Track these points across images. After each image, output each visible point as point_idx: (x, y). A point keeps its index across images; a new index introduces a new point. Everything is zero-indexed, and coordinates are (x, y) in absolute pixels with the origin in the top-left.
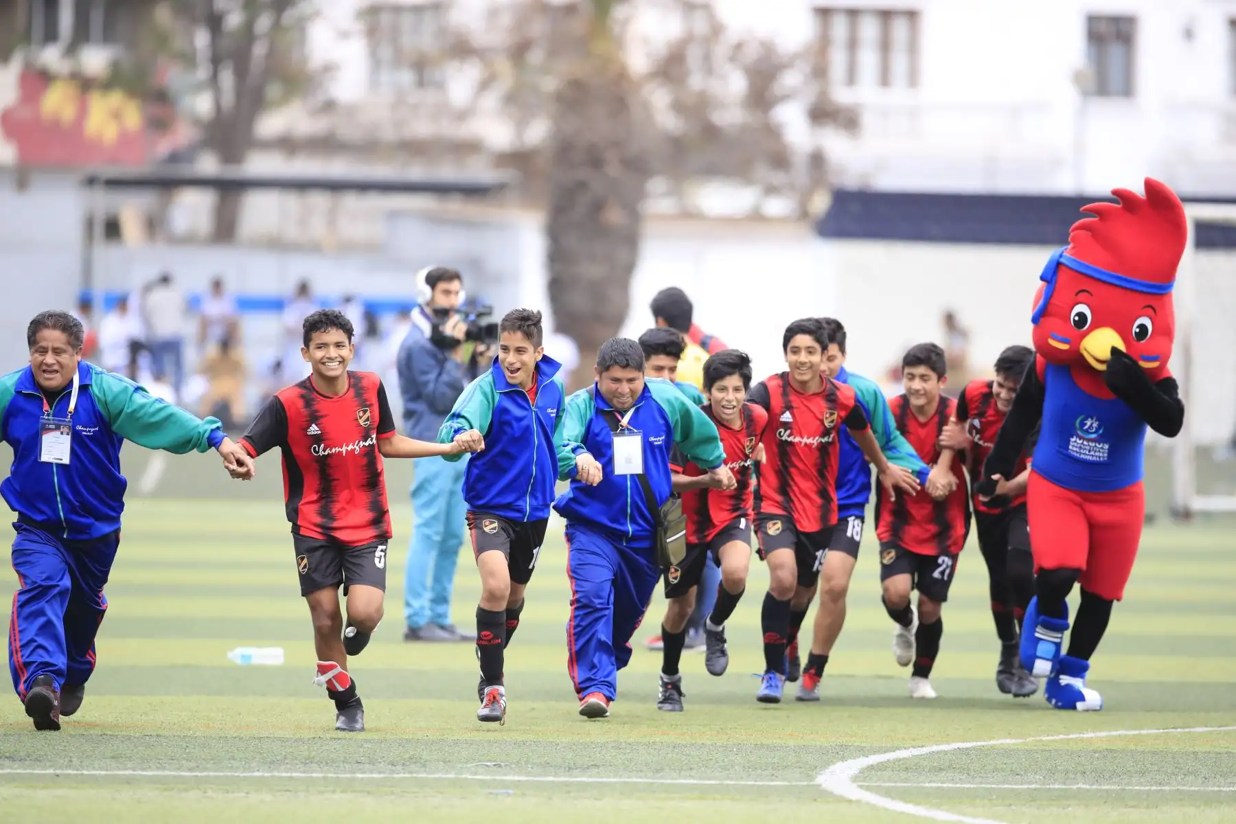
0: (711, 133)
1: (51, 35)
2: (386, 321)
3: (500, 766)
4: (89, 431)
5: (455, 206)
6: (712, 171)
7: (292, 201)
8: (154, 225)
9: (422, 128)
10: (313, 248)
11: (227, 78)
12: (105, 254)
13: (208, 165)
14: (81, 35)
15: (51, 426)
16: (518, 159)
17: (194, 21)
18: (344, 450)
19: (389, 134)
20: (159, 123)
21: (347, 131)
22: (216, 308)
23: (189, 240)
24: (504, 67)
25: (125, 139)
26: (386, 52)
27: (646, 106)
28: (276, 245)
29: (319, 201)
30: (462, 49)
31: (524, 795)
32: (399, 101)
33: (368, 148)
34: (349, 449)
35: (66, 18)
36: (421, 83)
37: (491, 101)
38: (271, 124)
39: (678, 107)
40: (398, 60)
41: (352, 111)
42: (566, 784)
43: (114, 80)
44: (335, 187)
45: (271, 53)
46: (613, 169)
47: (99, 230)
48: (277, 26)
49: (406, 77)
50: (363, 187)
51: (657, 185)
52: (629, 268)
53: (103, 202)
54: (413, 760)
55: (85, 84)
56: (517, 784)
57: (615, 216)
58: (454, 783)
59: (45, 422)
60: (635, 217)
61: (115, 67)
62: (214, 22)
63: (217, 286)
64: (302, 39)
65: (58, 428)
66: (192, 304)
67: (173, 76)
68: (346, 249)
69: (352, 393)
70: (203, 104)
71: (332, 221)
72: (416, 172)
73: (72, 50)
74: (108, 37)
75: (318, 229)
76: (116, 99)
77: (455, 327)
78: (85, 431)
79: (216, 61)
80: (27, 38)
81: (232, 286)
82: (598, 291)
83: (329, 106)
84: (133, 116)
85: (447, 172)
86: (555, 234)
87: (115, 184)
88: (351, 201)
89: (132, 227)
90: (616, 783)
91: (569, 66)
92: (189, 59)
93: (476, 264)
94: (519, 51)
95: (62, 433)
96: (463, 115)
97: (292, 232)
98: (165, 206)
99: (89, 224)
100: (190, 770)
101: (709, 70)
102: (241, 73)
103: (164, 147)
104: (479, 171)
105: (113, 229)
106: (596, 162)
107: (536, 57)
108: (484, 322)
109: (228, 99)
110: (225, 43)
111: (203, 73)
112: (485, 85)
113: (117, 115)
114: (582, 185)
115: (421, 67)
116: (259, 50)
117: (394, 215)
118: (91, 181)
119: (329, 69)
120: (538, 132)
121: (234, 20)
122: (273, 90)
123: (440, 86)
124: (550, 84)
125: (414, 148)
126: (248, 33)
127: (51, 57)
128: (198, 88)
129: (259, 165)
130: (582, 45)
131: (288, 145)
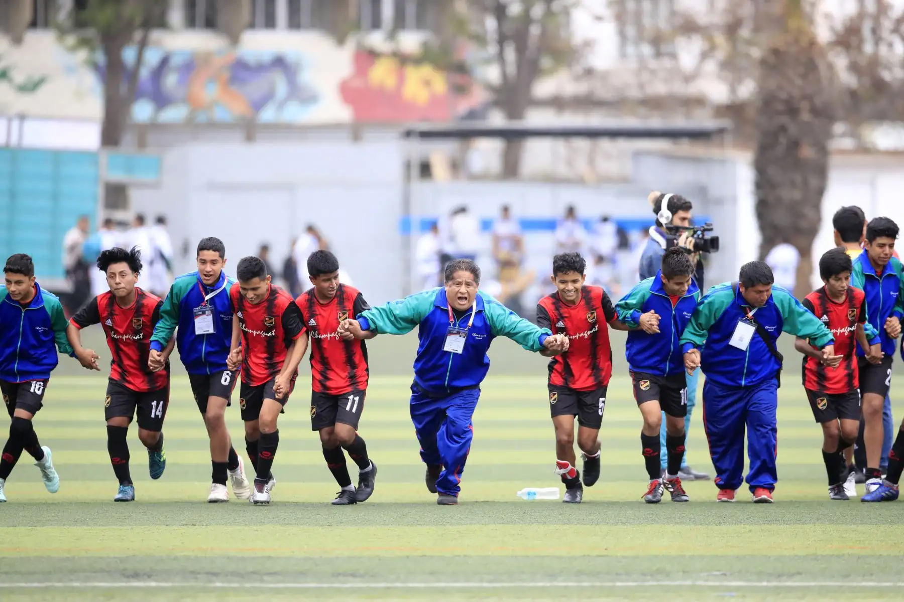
0: (880, 86)
1: (376, 24)
2: (635, 236)
3: (725, 575)
4: (480, 337)
5: (685, 147)
6: (881, 117)
7: (560, 145)
8: (456, 166)
9: (659, 88)
10: (579, 181)
11: (510, 54)
12: (419, 187)
13: (497, 120)
14: (400, 22)
15: (454, 332)
16: (734, 110)
17: (485, 9)
18: (577, 336)
19: (634, 93)
20: (460, 90)
21: (602, 92)
22: (504, 229)
23: (482, 177)
24: (720, 39)
25: (435, 101)
26: (631, 31)
27: (831, 67)
28: (551, 180)
29: (582, 144)
30: (689, 27)
31: (744, 597)
32: (642, 66)
33: (618, 104)
34: (581, 336)
35: (387, 10)
36: (658, 54)
37: (711, 66)
38: (544, 88)
39: (854, 67)
40: (640, 38)
41: (605, 76)
42: (777, 588)
43: (426, 57)
44: (593, 134)
45: (544, 34)
46: (806, 116)
47: (415, 171)
48: (549, 13)
49: (647, 50)
50: (614, 134)
51: (839, 128)
52: (820, 192)
53: (418, 149)
54: (660, 571)
55: (403, 59)
56: (738, 589)
57: (807, 152)
58: (692, 588)
59: (452, 329)
60: (823, 151)
61: (425, 46)
62: (500, 12)
63: (505, 210)
64: (568, 24)
65: (458, 333)
66: (486, 225)
67: (470, 53)
68: (604, 181)
69: (583, 303)
70: (492, 74)
71: (591, 161)
72: (656, 122)
73: (392, 35)
74: (420, 24)
75: (582, 166)
76: (426, 71)
77: (685, 241)
78: (478, 337)
79: (502, 40)
80: (357, 26)
81: (517, 211)
82: (795, 210)
83: (589, 72)
84: (440, 83)
85: (679, 122)
86: (760, 167)
87: (426, 135)
88: (605, 144)
89: (440, 168)
90: (815, 586)
91: (769, 39)
92: (480, 40)
93: (702, 191)
94: (732, 29)
95: (460, 336)
96: (688, 79)
97: (562, 170)
98: (465, 151)
99: (408, 166)
100: (490, 581)
101: (877, 39)
102: (521, 50)
103: (463, 106)
104: (704, 120)
105: (425, 170)
106: (792, 111)
107: (745, 32)
108: (708, 236)
109: (512, 69)
110: (509, 28)
111: (492, 49)
112: (705, 55)
113: (427, 83)
114: (783, 129)
115: (658, 41)
116: (535, 31)
117: (638, 155)
118: (408, 134)
119: (588, 44)
120: (747, 89)
121: (515, 9)
122: (546, 62)
123: (674, 56)
124: (756, 53)
125: (654, 103)
126: (526, 19)
127: (377, 40)
128: (488, 61)
129: (536, 119)
130: (780, 22)
131: (557, 103)
